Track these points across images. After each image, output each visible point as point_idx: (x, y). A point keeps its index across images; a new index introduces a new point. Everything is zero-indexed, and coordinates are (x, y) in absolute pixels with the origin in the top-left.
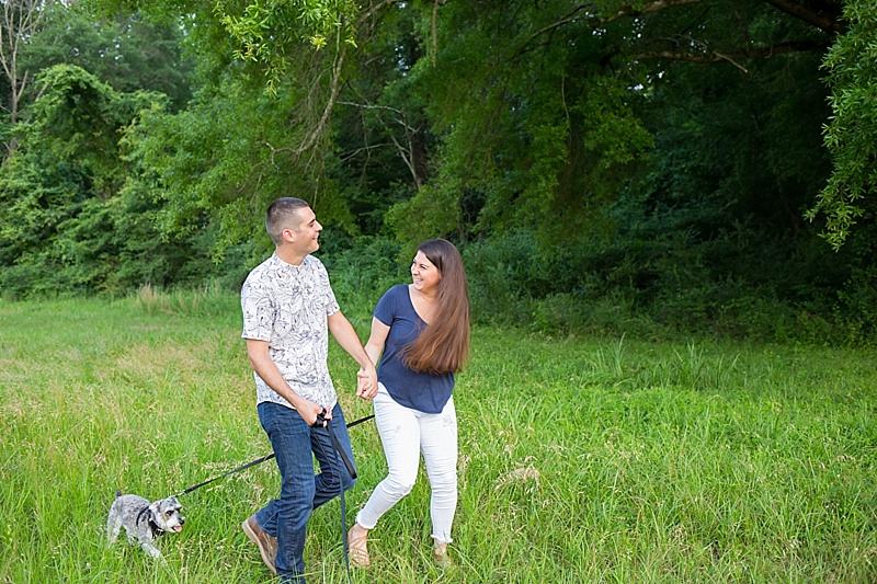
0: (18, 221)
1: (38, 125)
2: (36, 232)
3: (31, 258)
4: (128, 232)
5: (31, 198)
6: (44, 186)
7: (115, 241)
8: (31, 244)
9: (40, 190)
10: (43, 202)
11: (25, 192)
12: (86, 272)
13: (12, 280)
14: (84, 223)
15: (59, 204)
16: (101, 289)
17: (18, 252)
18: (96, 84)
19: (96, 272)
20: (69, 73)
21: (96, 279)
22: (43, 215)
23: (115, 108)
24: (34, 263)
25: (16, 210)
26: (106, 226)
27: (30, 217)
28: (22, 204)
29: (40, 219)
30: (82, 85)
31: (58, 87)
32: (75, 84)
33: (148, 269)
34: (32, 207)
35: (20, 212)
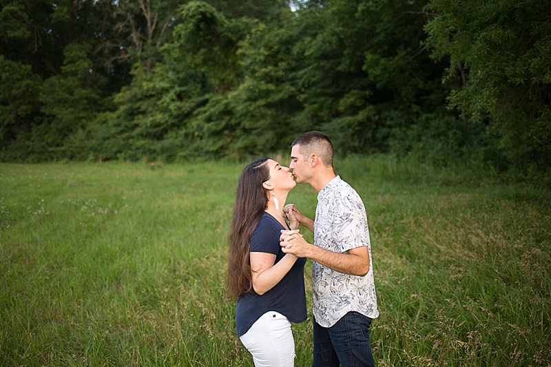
0: (165, 110)
1: (177, 44)
2: (176, 117)
3: (174, 134)
4: (245, 115)
5: (172, 94)
6: (180, 86)
7: (233, 122)
8: (173, 125)
9: (177, 89)
10: (180, 97)
11: (167, 90)
12: (214, 143)
13: (163, 150)
14: (212, 110)
15: (190, 97)
16: (225, 155)
17: (165, 131)
18: (216, 14)
19: (220, 143)
20: (199, 7)
21: (221, 148)
22: (181, 106)
23: (229, 30)
24: (176, 138)
25: (163, 103)
26: (227, 112)
27: (172, 107)
28: (167, 98)
29: (179, 108)
30: (208, 15)
31: (192, 17)
32: (203, 14)
33: (261, 141)
34: (173, 100)
35: (165, 105)
